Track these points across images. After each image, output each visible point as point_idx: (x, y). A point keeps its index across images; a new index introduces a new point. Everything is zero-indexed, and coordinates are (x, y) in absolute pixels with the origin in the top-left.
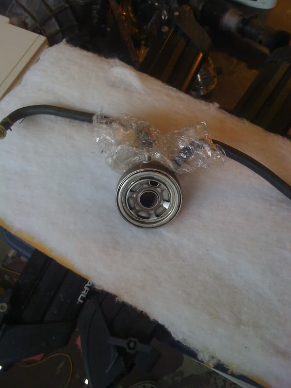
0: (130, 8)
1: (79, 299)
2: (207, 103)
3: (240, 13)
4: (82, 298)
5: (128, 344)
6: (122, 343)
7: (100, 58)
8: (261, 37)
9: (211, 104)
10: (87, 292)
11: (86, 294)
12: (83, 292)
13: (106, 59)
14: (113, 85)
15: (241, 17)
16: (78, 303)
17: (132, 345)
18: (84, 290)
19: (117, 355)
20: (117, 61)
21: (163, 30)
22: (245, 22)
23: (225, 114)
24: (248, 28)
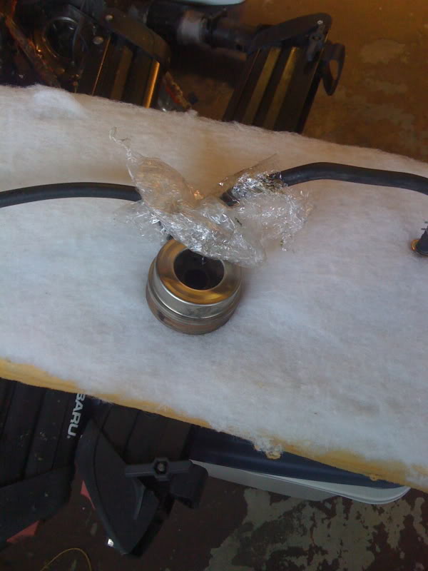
0: (44, 40)
1: (70, 433)
2: (180, 113)
3: (201, 14)
4: (73, 430)
5: (156, 468)
6: (147, 470)
7: (14, 89)
8: (238, 41)
9: (186, 113)
10: (79, 419)
11: (77, 422)
12: (72, 421)
13: (23, 89)
14: (42, 117)
15: (204, 20)
16: (69, 437)
17: (161, 468)
18: (73, 418)
19: (143, 487)
20: (39, 86)
21: (96, 43)
22: (211, 25)
23: (208, 122)
24: (217, 33)
